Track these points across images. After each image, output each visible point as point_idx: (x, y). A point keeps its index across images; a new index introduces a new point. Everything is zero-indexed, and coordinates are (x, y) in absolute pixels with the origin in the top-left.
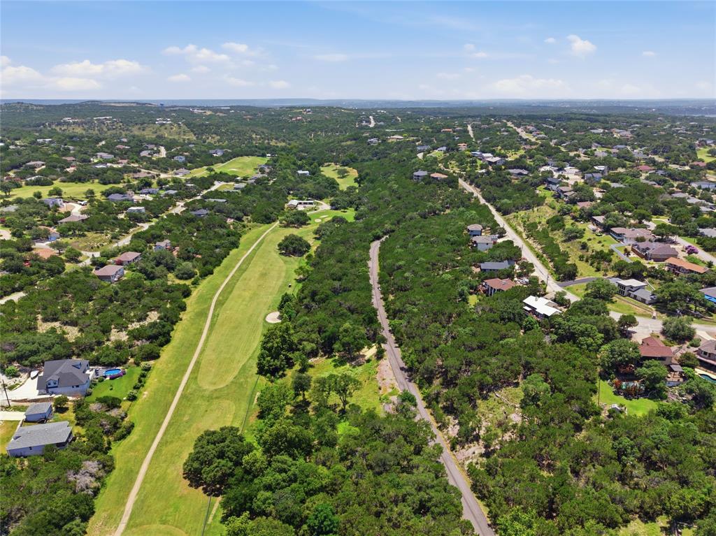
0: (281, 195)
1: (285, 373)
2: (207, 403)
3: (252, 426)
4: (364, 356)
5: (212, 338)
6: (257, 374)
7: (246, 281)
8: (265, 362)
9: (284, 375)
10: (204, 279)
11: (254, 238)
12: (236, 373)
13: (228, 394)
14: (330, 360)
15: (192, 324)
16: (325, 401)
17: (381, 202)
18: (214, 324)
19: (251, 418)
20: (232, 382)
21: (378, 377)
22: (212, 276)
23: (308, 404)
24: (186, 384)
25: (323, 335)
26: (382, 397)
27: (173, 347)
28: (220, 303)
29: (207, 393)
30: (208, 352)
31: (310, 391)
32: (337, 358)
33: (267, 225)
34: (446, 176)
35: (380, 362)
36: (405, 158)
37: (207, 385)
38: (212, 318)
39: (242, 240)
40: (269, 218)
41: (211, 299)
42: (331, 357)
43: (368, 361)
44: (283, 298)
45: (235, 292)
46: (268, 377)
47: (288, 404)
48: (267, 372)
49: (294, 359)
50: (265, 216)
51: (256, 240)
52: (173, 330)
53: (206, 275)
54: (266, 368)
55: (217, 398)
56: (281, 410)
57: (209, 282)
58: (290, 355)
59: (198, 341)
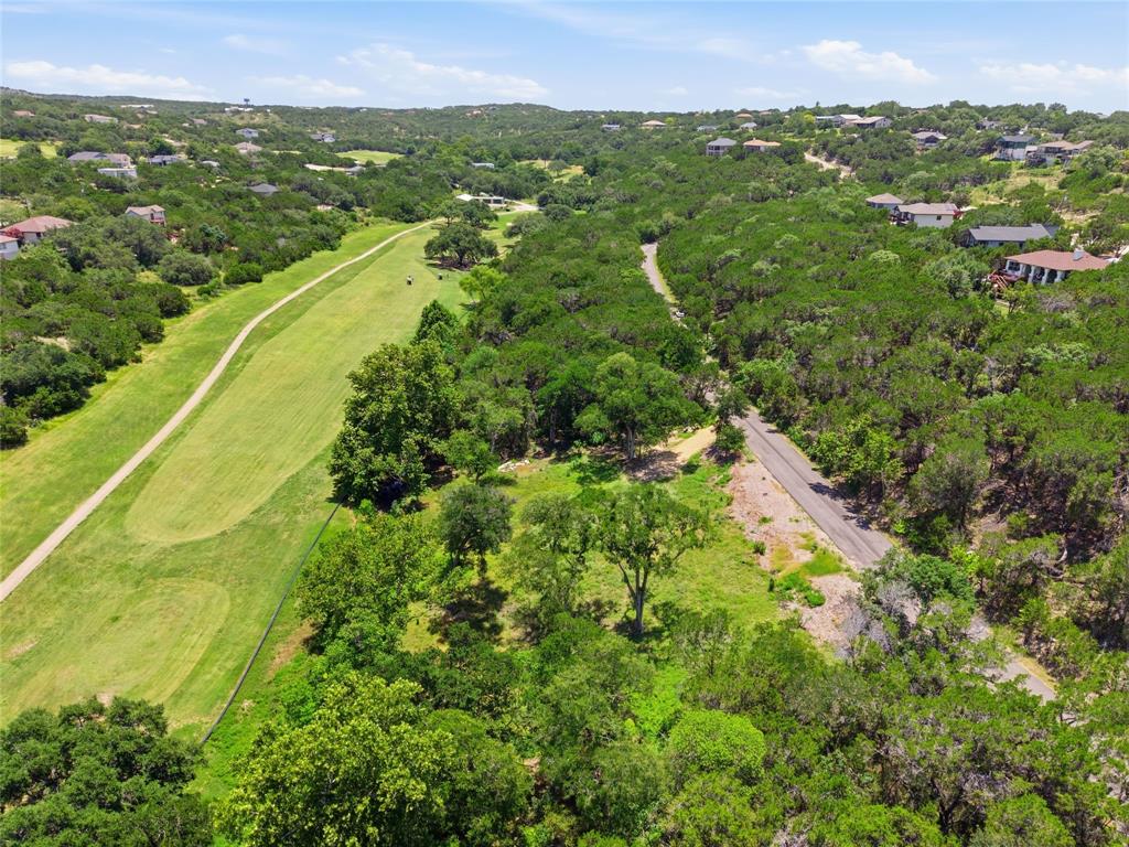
0: (437, 185)
1: (423, 499)
2: (130, 591)
3: (276, 680)
4: (670, 456)
5: (217, 407)
6: (331, 500)
7: (341, 301)
8: (354, 463)
9: (418, 506)
10: (236, 288)
11: (375, 238)
12: (262, 498)
13: (217, 562)
14: (566, 466)
15: (168, 372)
16: (565, 589)
17: (645, 188)
18: (233, 378)
19: (280, 647)
20: (244, 523)
21: (737, 511)
22: (256, 285)
23: (496, 598)
24: (81, 524)
25: (543, 392)
26: (778, 578)
27: (87, 421)
28: (261, 335)
29: (143, 557)
30: (191, 439)
31: (506, 549)
32: (585, 460)
33: (404, 225)
34: (778, 144)
35: (731, 470)
36: (678, 140)
37: (151, 529)
38: (231, 364)
39: (346, 240)
40: (410, 212)
41: (241, 325)
42: (568, 459)
43: (690, 468)
44: (425, 315)
45: (308, 318)
46: (365, 512)
47: (417, 596)
48: (363, 493)
49: (451, 457)
50: (402, 207)
51: (378, 242)
52: (101, 380)
53: (243, 282)
54: (358, 480)
55: (173, 573)
56: (385, 620)
57: (244, 295)
58: (439, 447)
59: (171, 413)
